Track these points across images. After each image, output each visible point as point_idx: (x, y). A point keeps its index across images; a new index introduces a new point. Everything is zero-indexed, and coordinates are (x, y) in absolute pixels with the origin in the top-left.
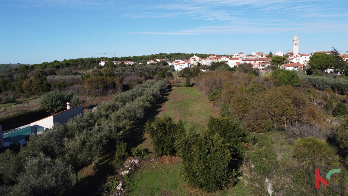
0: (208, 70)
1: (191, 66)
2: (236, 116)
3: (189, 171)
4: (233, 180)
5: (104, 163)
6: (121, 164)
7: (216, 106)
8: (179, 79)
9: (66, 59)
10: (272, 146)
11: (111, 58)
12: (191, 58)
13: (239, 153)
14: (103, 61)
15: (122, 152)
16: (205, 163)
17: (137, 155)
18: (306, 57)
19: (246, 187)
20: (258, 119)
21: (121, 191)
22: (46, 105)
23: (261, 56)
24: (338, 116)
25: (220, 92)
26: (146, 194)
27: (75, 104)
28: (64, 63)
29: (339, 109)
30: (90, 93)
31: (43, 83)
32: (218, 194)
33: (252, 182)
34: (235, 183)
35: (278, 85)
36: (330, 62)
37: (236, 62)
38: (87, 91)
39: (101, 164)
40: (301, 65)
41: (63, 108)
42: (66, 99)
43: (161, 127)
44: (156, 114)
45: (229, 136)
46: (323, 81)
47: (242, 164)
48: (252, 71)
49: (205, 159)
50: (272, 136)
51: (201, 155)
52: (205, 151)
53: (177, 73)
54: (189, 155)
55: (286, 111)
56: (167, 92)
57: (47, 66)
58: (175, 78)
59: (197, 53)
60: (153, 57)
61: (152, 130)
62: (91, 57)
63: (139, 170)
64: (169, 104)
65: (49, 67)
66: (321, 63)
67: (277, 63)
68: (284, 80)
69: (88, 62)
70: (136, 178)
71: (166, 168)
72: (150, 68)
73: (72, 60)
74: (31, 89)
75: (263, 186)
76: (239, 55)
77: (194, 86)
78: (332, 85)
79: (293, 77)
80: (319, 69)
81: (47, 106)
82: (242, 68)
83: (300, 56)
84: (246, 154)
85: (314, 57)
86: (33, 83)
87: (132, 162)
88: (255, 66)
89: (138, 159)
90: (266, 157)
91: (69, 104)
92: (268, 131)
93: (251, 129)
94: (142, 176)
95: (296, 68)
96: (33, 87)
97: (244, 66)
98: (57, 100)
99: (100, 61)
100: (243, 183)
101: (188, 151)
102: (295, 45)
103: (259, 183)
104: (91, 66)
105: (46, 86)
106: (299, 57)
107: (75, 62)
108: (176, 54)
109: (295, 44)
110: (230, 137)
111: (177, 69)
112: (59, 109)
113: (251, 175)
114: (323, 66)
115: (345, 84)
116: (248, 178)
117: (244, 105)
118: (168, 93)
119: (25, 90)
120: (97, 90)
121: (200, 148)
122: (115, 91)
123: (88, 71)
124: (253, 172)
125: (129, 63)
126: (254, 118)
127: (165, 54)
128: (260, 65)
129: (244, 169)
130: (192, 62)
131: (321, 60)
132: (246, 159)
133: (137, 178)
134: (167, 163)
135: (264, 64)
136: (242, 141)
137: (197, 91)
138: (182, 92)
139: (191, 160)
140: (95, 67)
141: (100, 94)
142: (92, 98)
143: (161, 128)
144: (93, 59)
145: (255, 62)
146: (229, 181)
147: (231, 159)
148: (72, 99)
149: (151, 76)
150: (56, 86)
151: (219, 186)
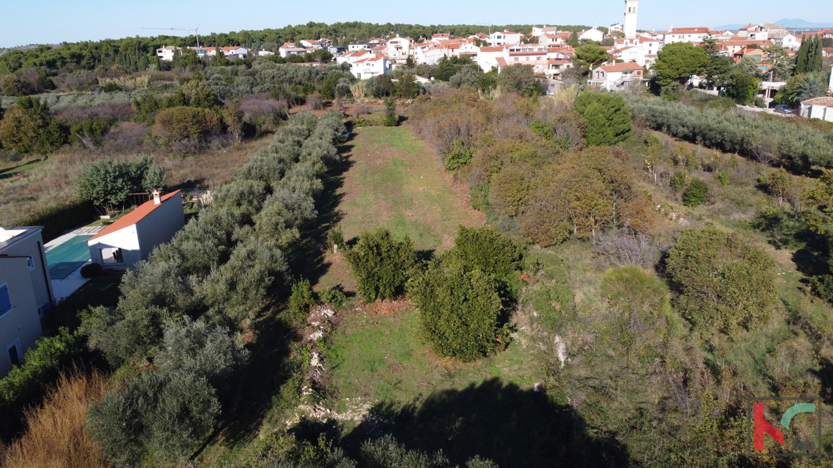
0: (432, 79)
1: (390, 65)
2: (504, 212)
3: (432, 332)
4: (503, 340)
5: (265, 317)
6: (303, 320)
7: (459, 182)
8: (367, 103)
9: (68, 42)
10: (568, 275)
11: (186, 38)
12: (388, 43)
13: (511, 290)
14: (166, 45)
15: (303, 297)
16: (460, 318)
17: (331, 302)
18: (650, 45)
19: (524, 350)
20: (544, 222)
21: (320, 367)
22: (93, 189)
23: (553, 41)
24: (692, 205)
25: (468, 152)
26: (363, 370)
27: (155, 184)
28: (66, 53)
29: (694, 191)
30: (170, 149)
31: (48, 124)
32: (480, 363)
33: (535, 341)
34: (507, 345)
35: (586, 130)
36: (699, 65)
37: (497, 58)
38: (161, 142)
39: (262, 319)
40: (638, 67)
41: (130, 194)
42: (133, 174)
43: (373, 251)
44: (336, 204)
45: (494, 262)
46: (677, 118)
47: (514, 309)
48: (532, 83)
49: (460, 311)
50: (568, 252)
51: (453, 305)
52: (459, 297)
53: (362, 88)
54: (432, 304)
55: (595, 208)
56: (347, 141)
57: (22, 61)
58: (358, 100)
59: (401, 23)
60: (292, 34)
61: (356, 257)
62: (134, 36)
63: (339, 328)
64: (357, 175)
65: (28, 64)
66: (679, 67)
67: (588, 61)
68: (599, 120)
69: (129, 48)
70: (337, 344)
71: (386, 322)
72: (293, 73)
73: (86, 44)
74: (20, 140)
75: (552, 349)
76: (502, 37)
77: (404, 122)
78: (694, 128)
79: (616, 111)
80: (675, 80)
81: (95, 191)
82: (510, 77)
83: (638, 41)
84: (523, 293)
85: (667, 52)
86: (22, 123)
87: (323, 314)
88: (538, 67)
89: (333, 309)
90: (557, 299)
91: (158, 193)
92: (562, 242)
93: (531, 241)
94: (347, 339)
95: (629, 75)
96: (25, 134)
97: (514, 72)
98: (116, 178)
99: (159, 47)
100: (520, 344)
101: (431, 297)
102: (630, 11)
103: (545, 343)
104: (140, 63)
105: (57, 132)
106: (636, 43)
107: (94, 51)
108: (348, 25)
109: (630, 8)
110: (496, 263)
111: (359, 75)
112: (122, 197)
113: (533, 330)
114: (684, 73)
115: (718, 127)
116: (527, 335)
117: (518, 191)
118: (349, 143)
119: (6, 141)
120: (185, 141)
121: (452, 293)
122: (225, 141)
123: (138, 79)
124: (535, 325)
125: (235, 52)
126: (538, 221)
127: (320, 25)
128: (551, 65)
129: (519, 318)
130: (392, 52)
131: (681, 60)
132: (523, 300)
133: (339, 343)
134: (385, 314)
135: (558, 63)
136: (516, 270)
137: (413, 138)
138: (380, 142)
139: (437, 312)
140: (153, 67)
141: (193, 149)
142: (177, 162)
143: (373, 253)
144: (140, 43)
145: (538, 59)
146: (498, 342)
147: (502, 309)
148: (147, 173)
149: (301, 95)
150: (81, 129)
151: (482, 352)
